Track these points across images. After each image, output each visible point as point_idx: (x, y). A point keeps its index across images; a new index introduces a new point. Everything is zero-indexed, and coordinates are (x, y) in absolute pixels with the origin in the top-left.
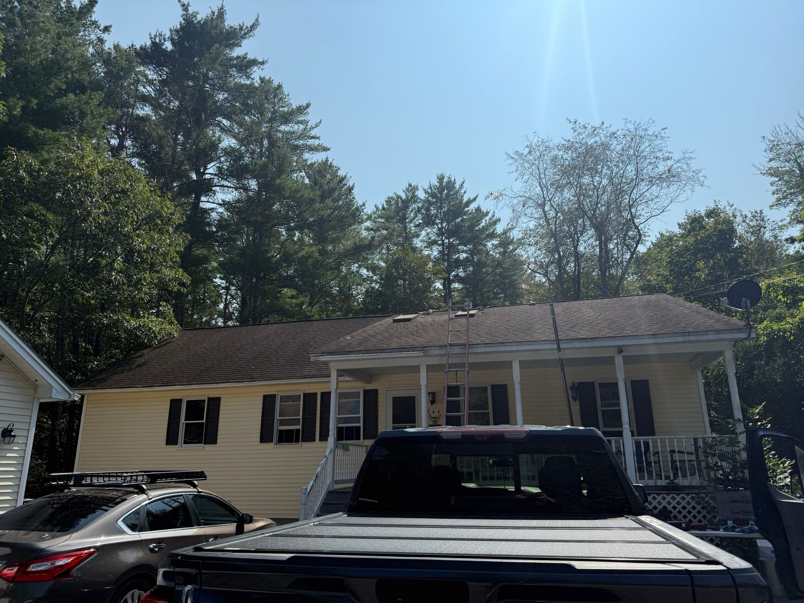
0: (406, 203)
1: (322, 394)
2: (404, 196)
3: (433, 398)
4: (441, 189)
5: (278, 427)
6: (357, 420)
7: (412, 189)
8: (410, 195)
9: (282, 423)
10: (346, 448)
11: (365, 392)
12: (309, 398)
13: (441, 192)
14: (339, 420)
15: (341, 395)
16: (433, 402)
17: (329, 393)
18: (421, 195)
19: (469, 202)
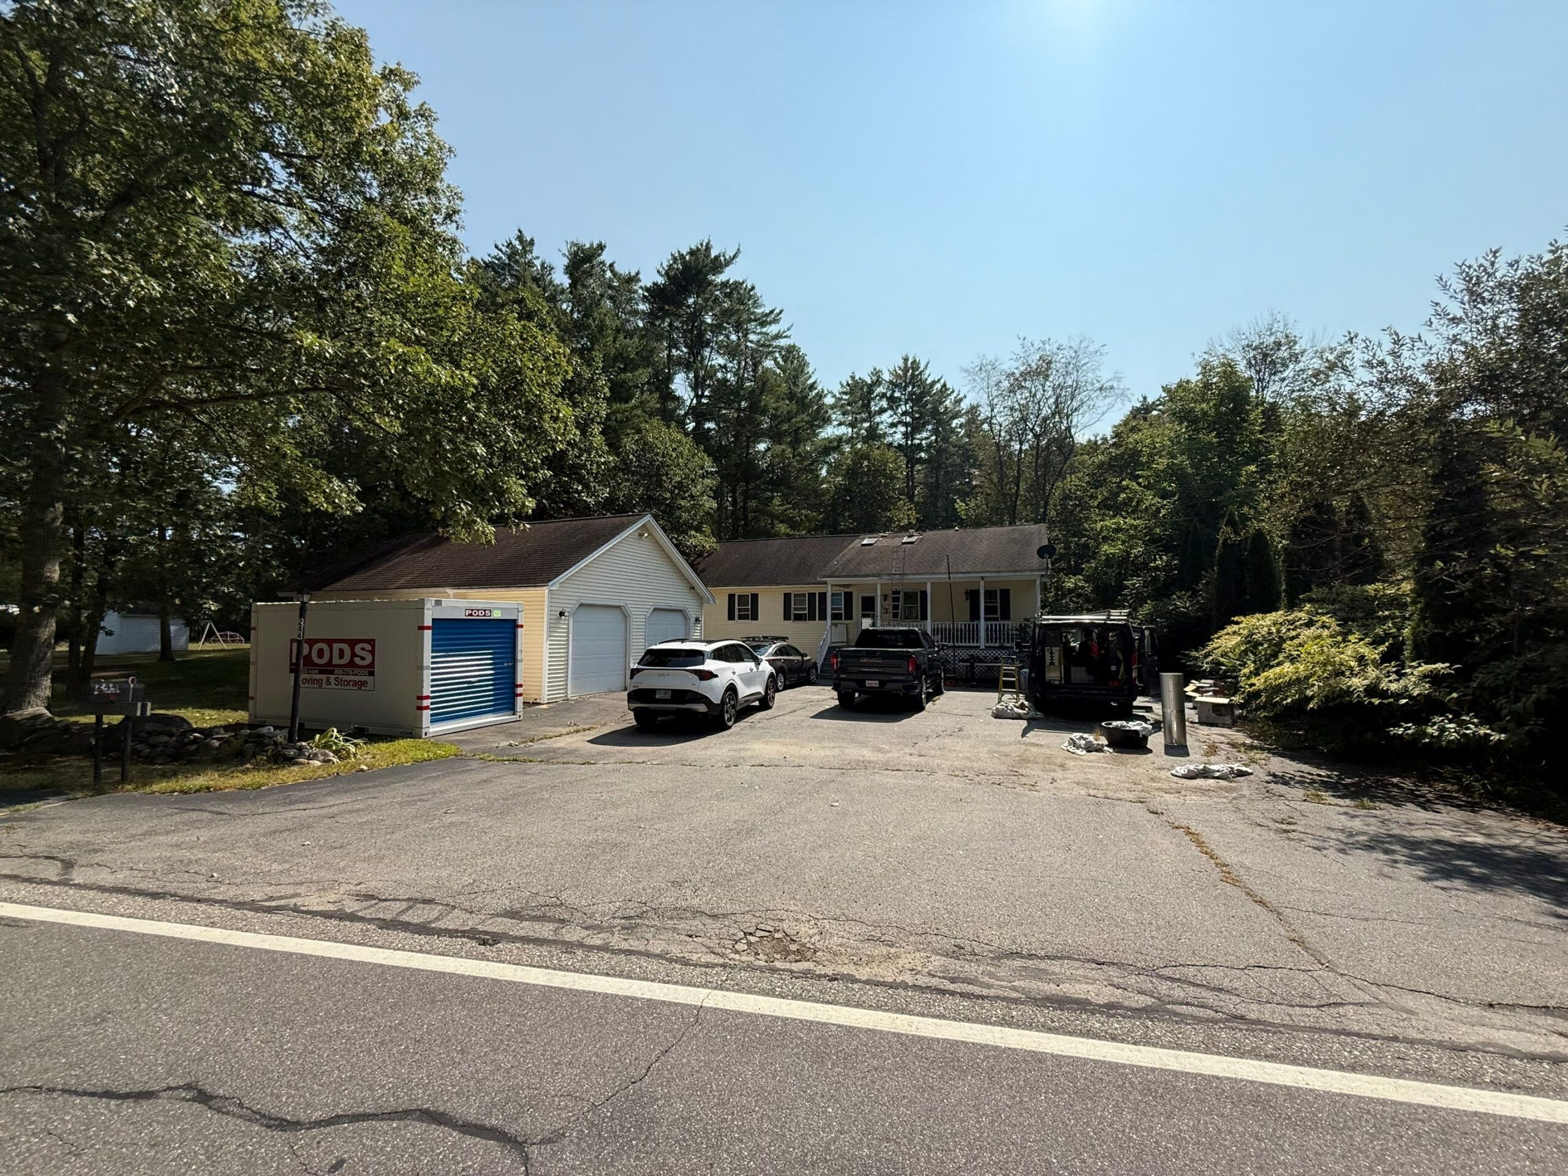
0: (871, 387)
1: (820, 594)
2: (869, 382)
3: (885, 597)
4: (906, 370)
5: (793, 612)
6: (840, 609)
7: (877, 373)
8: (875, 378)
9: (795, 609)
10: (836, 625)
11: (846, 593)
12: (812, 596)
13: (905, 374)
14: (832, 609)
15: (833, 595)
16: (885, 600)
17: (825, 594)
18: (886, 376)
19: (933, 383)
